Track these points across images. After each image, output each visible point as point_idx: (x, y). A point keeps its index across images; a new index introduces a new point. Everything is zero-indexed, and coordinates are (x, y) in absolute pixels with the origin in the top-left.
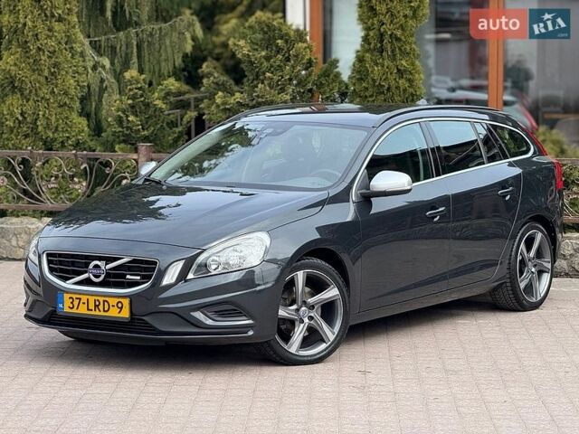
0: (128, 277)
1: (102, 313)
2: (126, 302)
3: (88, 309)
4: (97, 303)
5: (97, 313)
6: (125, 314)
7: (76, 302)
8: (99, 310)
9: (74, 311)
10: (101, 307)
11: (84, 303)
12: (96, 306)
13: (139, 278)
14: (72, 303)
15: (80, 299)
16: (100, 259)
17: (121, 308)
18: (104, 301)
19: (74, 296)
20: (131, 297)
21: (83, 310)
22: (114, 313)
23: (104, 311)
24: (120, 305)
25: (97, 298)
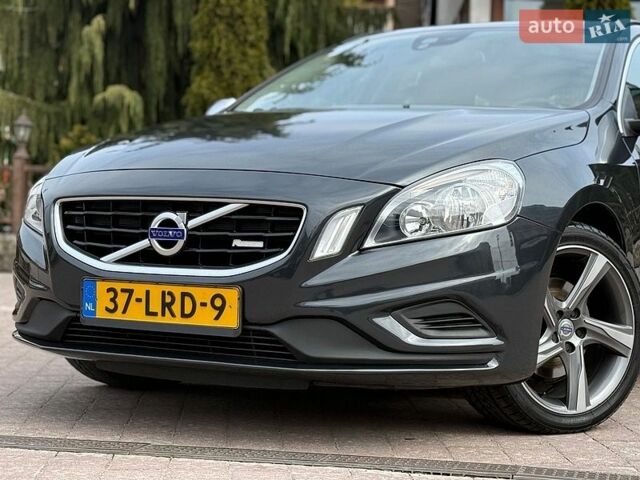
0: (237, 243)
1: (179, 320)
2: (232, 296)
3: (148, 313)
4: (168, 299)
5: (168, 319)
6: (231, 320)
7: (122, 299)
8: (173, 315)
9: (118, 316)
10: (176, 308)
11: (139, 300)
12: (166, 306)
13: (260, 244)
14: (113, 300)
15: (131, 292)
16: (175, 207)
17: (221, 310)
18: (184, 295)
19: (118, 286)
20: (244, 286)
21: (136, 315)
22: (204, 319)
23: (183, 315)
24: (218, 303)
25: (167, 288)
